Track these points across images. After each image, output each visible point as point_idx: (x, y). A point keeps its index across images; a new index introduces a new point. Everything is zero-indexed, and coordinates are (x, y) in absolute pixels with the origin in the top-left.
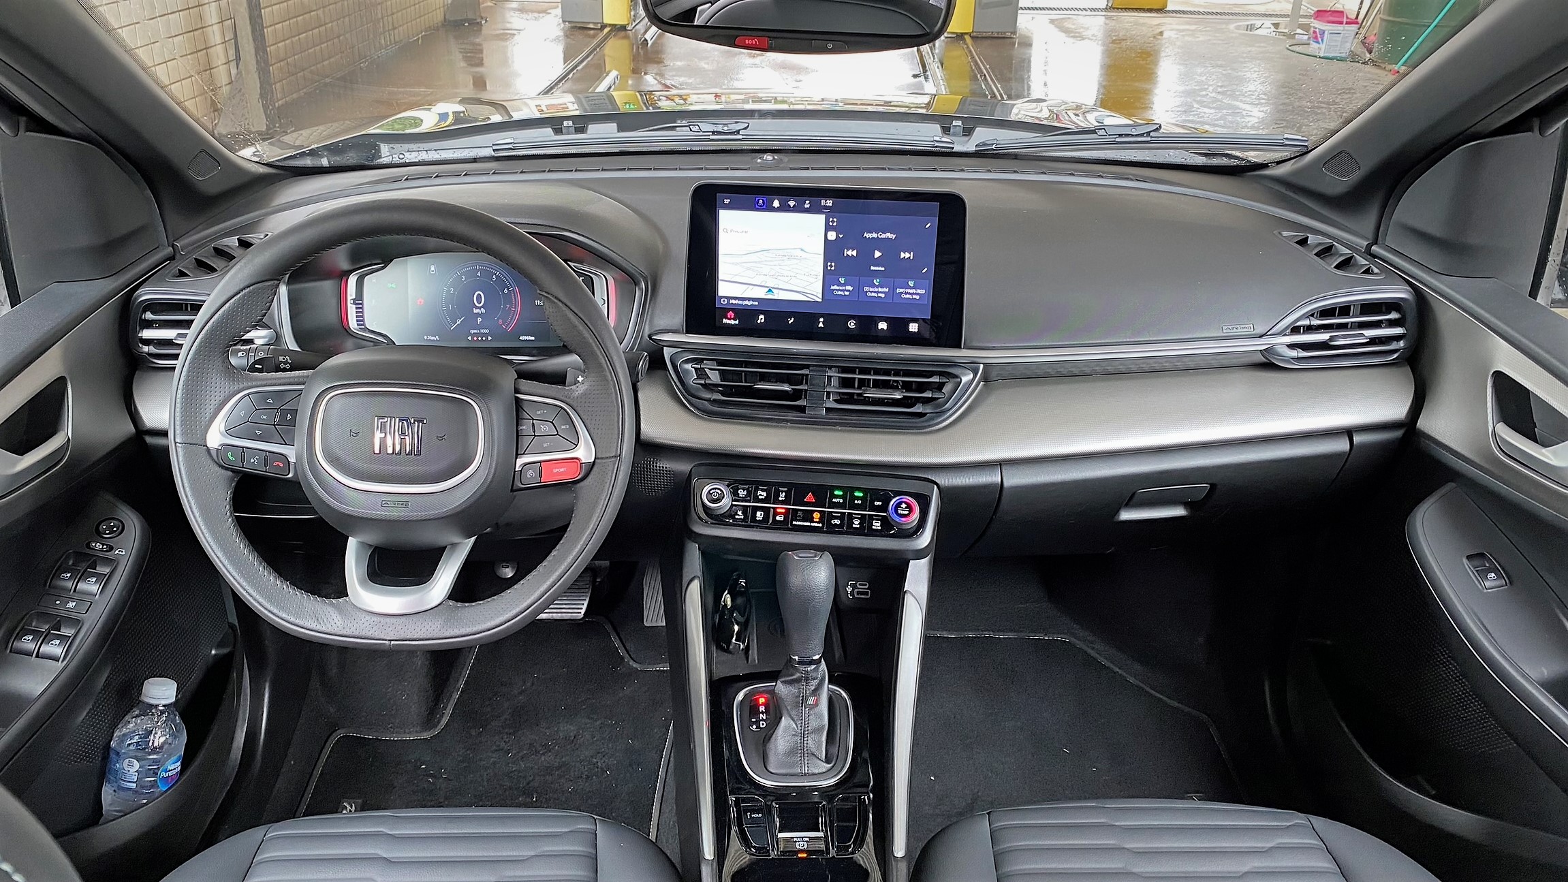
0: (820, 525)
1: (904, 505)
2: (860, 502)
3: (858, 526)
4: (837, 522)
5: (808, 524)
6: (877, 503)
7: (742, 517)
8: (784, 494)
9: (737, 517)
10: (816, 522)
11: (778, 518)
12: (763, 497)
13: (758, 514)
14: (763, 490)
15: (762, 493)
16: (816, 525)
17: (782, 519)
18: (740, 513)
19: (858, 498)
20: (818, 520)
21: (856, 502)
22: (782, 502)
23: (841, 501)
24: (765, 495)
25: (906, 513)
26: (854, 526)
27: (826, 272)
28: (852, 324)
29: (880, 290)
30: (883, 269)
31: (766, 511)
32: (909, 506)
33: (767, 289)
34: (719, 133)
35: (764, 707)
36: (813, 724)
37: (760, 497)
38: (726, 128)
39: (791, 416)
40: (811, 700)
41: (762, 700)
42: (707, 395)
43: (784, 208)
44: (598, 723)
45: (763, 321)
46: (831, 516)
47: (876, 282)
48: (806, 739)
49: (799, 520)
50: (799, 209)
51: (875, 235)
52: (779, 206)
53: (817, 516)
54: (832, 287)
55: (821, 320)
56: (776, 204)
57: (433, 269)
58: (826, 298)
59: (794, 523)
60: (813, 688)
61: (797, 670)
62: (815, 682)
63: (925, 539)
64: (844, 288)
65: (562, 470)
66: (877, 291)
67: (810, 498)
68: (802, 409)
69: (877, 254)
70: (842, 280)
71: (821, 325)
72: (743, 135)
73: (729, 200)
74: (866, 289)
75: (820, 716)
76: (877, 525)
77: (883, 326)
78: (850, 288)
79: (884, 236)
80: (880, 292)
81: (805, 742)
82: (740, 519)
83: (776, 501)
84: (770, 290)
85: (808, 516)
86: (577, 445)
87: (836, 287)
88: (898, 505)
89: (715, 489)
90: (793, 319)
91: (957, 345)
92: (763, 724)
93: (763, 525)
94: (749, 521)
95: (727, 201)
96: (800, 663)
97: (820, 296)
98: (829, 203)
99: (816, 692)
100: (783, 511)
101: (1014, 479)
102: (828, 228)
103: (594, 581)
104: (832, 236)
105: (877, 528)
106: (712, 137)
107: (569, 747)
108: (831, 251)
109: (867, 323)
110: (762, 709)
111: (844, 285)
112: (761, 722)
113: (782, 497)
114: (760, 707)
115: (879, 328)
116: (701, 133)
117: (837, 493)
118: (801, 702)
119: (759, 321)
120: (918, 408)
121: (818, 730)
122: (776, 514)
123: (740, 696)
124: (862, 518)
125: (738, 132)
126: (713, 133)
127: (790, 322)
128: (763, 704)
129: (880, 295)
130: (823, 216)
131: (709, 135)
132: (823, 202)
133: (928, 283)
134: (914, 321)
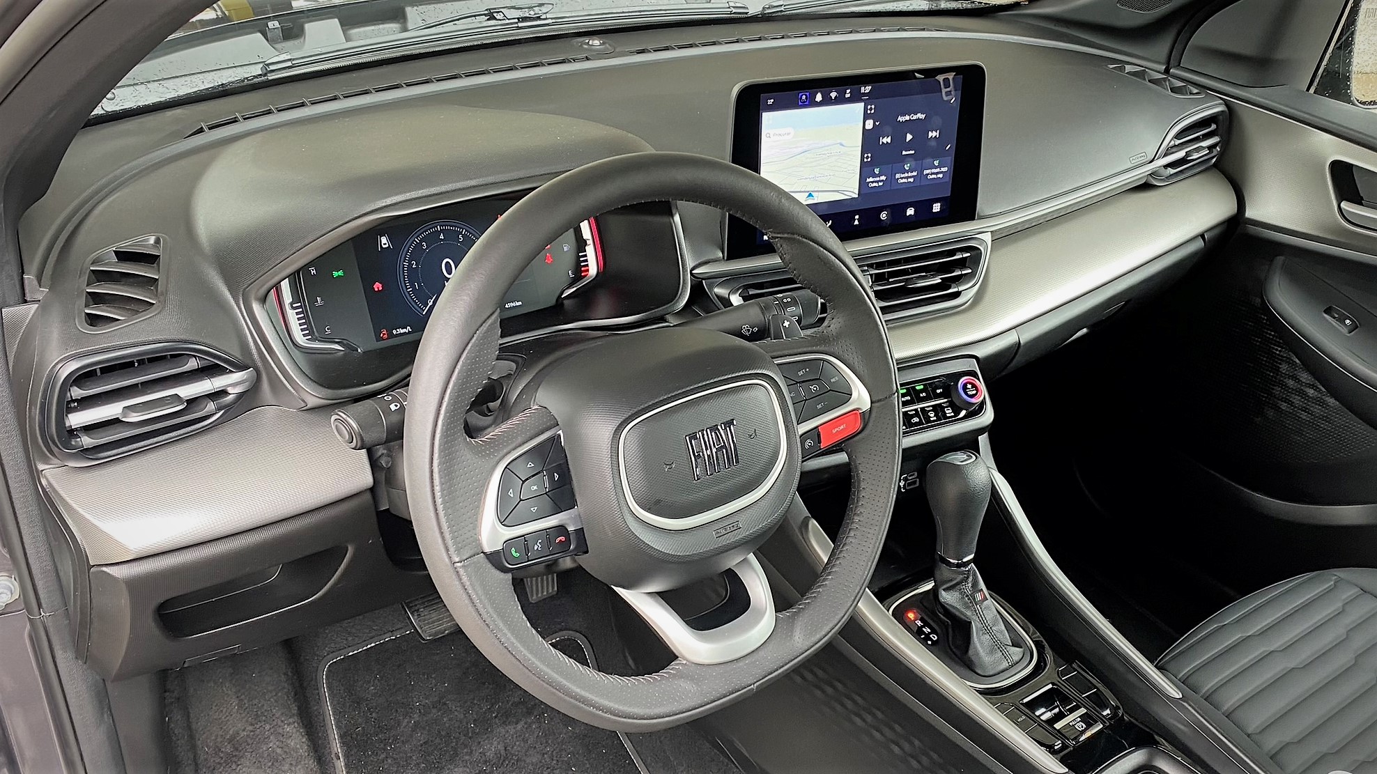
1: (969, 386)
2: (924, 394)
3: (935, 418)
4: (916, 420)
6: (938, 391)
19: (921, 391)
21: (921, 395)
23: (909, 398)
25: (974, 392)
26: (932, 419)
27: (863, 164)
28: (884, 215)
29: (910, 174)
30: (913, 152)
33: (807, 194)
34: (526, 19)
36: (989, 617)
43: (827, 101)
47: (906, 167)
50: (840, 100)
51: (907, 118)
52: (821, 99)
54: (868, 180)
55: (857, 217)
56: (819, 97)
57: (384, 240)
58: (862, 192)
63: (988, 416)
64: (878, 179)
66: (907, 177)
69: (909, 137)
70: (877, 171)
71: (856, 222)
73: (772, 101)
74: (898, 176)
76: (949, 412)
77: (910, 212)
78: (883, 178)
79: (915, 117)
80: (910, 177)
84: (810, 195)
87: (871, 179)
88: (965, 387)
90: (831, 221)
91: (971, 216)
95: (770, 102)
97: (857, 193)
98: (868, 88)
101: (1026, 336)
102: (866, 117)
104: (870, 124)
105: (951, 415)
106: (520, 25)
108: (869, 140)
109: (897, 211)
111: (879, 176)
115: (908, 214)
116: (507, 21)
117: (902, 391)
118: (970, 603)
120: (953, 289)
121: (995, 621)
124: (935, 408)
125: (544, 16)
126: (520, 19)
129: (910, 180)
130: (862, 104)
132: (862, 90)
133: (950, 159)
134: (936, 201)
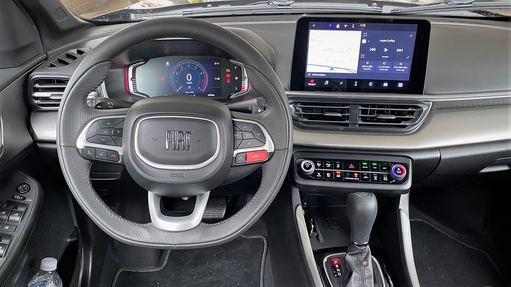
0: (359, 179)
1: (399, 169)
2: (376, 168)
3: (377, 179)
4: (366, 177)
5: (353, 179)
6: (384, 168)
7: (320, 176)
8: (339, 165)
9: (318, 176)
10: (356, 178)
11: (338, 176)
12: (329, 166)
13: (328, 174)
14: (328, 163)
15: (328, 165)
16: (356, 179)
17: (340, 177)
18: (319, 174)
19: (375, 166)
20: (357, 177)
21: (374, 168)
22: (338, 169)
23: (367, 167)
24: (330, 165)
25: (401, 172)
26: (375, 179)
27: (360, 59)
28: (371, 84)
29: (386, 67)
30: (388, 57)
31: (331, 173)
32: (401, 169)
33: (331, 68)
34: (281, 5)
35: (338, 266)
36: (367, 274)
37: (328, 166)
38: (284, 3)
39: (342, 128)
40: (365, 263)
41: (336, 262)
42: (301, 119)
43: (342, 28)
44: (231, 262)
45: (327, 84)
46: (363, 175)
47: (384, 64)
48: (364, 282)
49: (348, 177)
50: (349, 29)
51: (385, 41)
52: (339, 27)
53: (356, 175)
54: (363, 66)
55: (356, 82)
56: (338, 26)
57: (168, 63)
58: (359, 71)
59: (346, 178)
60: (364, 257)
61: (357, 249)
62: (365, 254)
63: (408, 185)
64: (368, 67)
65: (257, 156)
66: (384, 68)
67: (352, 166)
68: (347, 125)
69: (386, 50)
70: (367, 63)
71: (356, 85)
72: (292, 6)
73: (315, 25)
74: (379, 67)
75: (369, 270)
76: (385, 179)
77: (386, 85)
78: (371, 66)
79: (389, 41)
80: (386, 68)
81: (365, 283)
82: (320, 177)
83: (336, 168)
84: (332, 69)
85: (352, 175)
86: (265, 144)
87: (364, 66)
88: (396, 169)
89: (307, 163)
90: (342, 82)
91: (420, 92)
92: (340, 274)
93: (330, 179)
94: (324, 178)
95: (314, 26)
96: (357, 245)
97: (357, 71)
98: (364, 25)
99: (366, 258)
100: (339, 173)
101: (446, 155)
102: (362, 38)
103: (227, 202)
104: (364, 41)
105: (386, 180)
106: (278, 7)
107: (219, 273)
108: (363, 49)
109: (378, 83)
110: (337, 266)
111: (369, 65)
112: (338, 273)
113: (338, 166)
114: (336, 265)
115: (384, 86)
116: (273, 6)
117: (364, 164)
118: (359, 264)
119: (325, 84)
120: (403, 123)
121: (369, 278)
122: (336, 174)
123: (325, 260)
124: (378, 175)
125: (289, 5)
126: (279, 5)
127: (341, 84)
128: (337, 264)
129: (385, 70)
130: (361, 32)
131: (277, 7)
132: (361, 25)
133: (410, 63)
134: (401, 82)
